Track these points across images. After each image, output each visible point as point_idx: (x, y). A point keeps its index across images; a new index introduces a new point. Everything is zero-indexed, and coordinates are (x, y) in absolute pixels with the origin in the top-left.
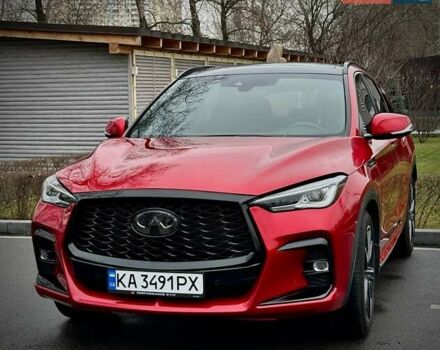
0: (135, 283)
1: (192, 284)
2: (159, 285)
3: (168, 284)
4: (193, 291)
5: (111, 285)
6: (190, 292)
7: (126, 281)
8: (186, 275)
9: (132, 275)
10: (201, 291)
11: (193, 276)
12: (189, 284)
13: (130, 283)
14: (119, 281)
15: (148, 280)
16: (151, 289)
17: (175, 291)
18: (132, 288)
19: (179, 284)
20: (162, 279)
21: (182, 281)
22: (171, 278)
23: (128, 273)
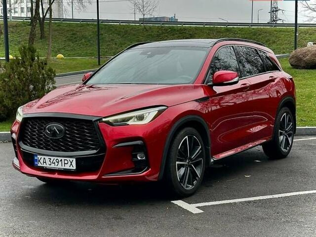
0: (45, 162)
1: (71, 164)
2: (56, 164)
3: (60, 163)
4: (71, 168)
5: (36, 163)
6: (70, 168)
7: (42, 161)
8: (68, 159)
9: (44, 158)
10: (75, 168)
11: (71, 159)
12: (69, 163)
13: (44, 162)
14: (39, 161)
15: (51, 161)
16: (53, 166)
17: (63, 167)
18: (45, 165)
19: (65, 164)
20: (57, 161)
21: (66, 162)
22: (61, 160)
23: (43, 157)
